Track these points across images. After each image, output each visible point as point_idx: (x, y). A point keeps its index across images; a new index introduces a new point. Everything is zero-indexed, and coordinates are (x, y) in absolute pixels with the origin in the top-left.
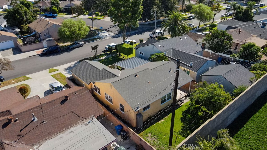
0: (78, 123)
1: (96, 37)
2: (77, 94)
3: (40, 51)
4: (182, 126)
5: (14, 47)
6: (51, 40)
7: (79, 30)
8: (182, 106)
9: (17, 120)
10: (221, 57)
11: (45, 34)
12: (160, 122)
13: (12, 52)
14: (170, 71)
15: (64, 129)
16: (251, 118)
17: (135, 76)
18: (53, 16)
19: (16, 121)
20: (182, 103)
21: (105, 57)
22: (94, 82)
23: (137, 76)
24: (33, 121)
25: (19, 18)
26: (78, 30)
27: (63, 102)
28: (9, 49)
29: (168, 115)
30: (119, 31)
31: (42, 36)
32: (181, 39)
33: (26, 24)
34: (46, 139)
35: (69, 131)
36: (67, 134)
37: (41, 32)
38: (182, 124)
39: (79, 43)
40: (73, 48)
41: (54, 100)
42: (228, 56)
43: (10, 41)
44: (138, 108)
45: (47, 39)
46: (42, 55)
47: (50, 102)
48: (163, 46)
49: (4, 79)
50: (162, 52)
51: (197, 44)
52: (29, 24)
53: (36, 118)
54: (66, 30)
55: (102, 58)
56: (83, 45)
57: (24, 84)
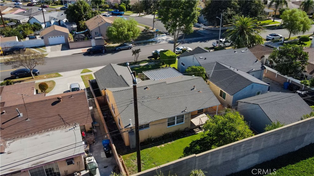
0: (60, 127)
1: (151, 40)
2: (72, 97)
3: (85, 50)
5: (65, 42)
6: (101, 39)
7: (129, 30)
8: (197, 134)
9: (4, 113)
10: (289, 82)
11: (96, 32)
12: (158, 147)
13: (61, 48)
14: (194, 89)
15: (43, 131)
16: (281, 168)
17: (145, 89)
18: (119, 13)
20: (200, 131)
21: (147, 63)
22: (106, 88)
23: (147, 89)
24: (18, 116)
25: (78, 14)
26: (126, 30)
27: (54, 104)
28: (59, 44)
29: (174, 140)
30: (181, 35)
31: (93, 34)
32: (235, 52)
33: (84, 21)
34: (21, 137)
35: (47, 133)
36: (43, 137)
37: (92, 30)
39: (127, 45)
40: (119, 49)
41: (46, 100)
42: (298, 82)
43: (61, 36)
44: (130, 125)
45: (96, 38)
46: (85, 54)
47: (42, 101)
48: (205, 59)
49: (38, 73)
50: (201, 66)
51: (257, 61)
52: (86, 20)
53: (21, 115)
54: (113, 30)
55: (143, 64)
56: (131, 48)
57: (52, 81)
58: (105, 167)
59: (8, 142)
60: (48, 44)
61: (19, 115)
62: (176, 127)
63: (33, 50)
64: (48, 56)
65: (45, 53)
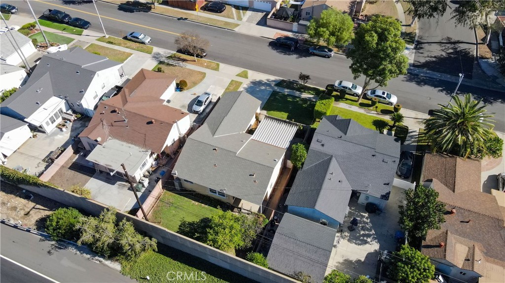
0: (140, 146)
2: (162, 124)
4: (194, 222)
6: (305, 26)
7: (332, 34)
11: (307, 12)
12: (193, 202)
13: (260, 19)
14: (253, 175)
15: (130, 142)
17: (214, 149)
23: (215, 151)
27: (148, 123)
28: (262, 11)
29: (209, 205)
31: (303, 14)
32: (374, 156)
37: (303, 7)
38: (198, 221)
44: (176, 174)
45: (301, 22)
49: (205, 56)
50: (307, 151)
51: (388, 184)
53: (126, 120)
55: (305, 95)
56: (329, 57)
57: (205, 74)
60: (252, 7)
62: (217, 196)
63: (232, 12)
64: (237, 29)
65: (239, 22)
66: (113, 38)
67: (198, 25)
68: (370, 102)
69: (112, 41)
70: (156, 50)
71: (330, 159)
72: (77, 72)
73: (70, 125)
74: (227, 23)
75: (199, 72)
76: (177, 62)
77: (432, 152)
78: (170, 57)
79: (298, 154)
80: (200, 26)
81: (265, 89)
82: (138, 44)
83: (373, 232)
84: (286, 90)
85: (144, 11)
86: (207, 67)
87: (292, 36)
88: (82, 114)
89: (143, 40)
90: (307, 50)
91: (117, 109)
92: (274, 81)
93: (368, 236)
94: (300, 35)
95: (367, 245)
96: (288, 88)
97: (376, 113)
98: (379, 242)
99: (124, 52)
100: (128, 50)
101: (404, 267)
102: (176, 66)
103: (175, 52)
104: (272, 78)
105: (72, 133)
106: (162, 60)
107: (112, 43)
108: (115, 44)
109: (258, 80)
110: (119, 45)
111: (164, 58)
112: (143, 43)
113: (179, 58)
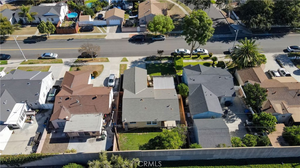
0: (94, 113)
2: (102, 96)
4: (146, 144)
5: (120, 24)
6: (144, 27)
7: (163, 27)
11: (142, 20)
12: (139, 134)
13: (116, 30)
14: (169, 106)
15: (86, 113)
17: (141, 100)
19: (71, 99)
23: (142, 100)
27: (93, 99)
28: (115, 25)
29: (149, 132)
31: (140, 21)
34: (77, 114)
35: (87, 115)
36: (86, 116)
37: (140, 18)
38: (148, 142)
39: (161, 37)
40: (154, 40)
41: (90, 95)
43: (118, 20)
44: (125, 121)
45: (141, 26)
47: (88, 96)
48: (194, 80)
49: (97, 56)
50: (188, 86)
51: (232, 89)
52: (139, 3)
53: (78, 101)
54: (152, 26)
55: (163, 61)
56: (163, 40)
57: (102, 65)
58: (110, 137)
59: (72, 115)
60: (109, 24)
61: (77, 102)
62: (152, 125)
63: (98, 29)
64: (106, 38)
65: (105, 34)
66: (31, 60)
67: (82, 41)
68: (197, 56)
69: (32, 62)
70: (64, 60)
71: (201, 86)
72: (29, 84)
73: (34, 118)
74: (98, 36)
75: (99, 65)
76: (82, 63)
77: (240, 69)
78: (76, 62)
79: (184, 88)
80: (83, 41)
81: (141, 64)
82: (51, 60)
83: (234, 115)
84: (152, 62)
85: (43, 41)
86: (102, 61)
87: (139, 34)
88: (39, 109)
89: (54, 56)
90: (151, 39)
91: (69, 97)
92: (143, 59)
93: (234, 117)
94: (142, 33)
95: (236, 121)
96: (153, 60)
97: (201, 60)
98: (240, 118)
99: (44, 67)
100: (46, 65)
101: (264, 122)
102: (82, 66)
103: (77, 59)
104: (141, 58)
105: (39, 122)
106: (71, 65)
107: (32, 63)
108: (35, 63)
109: (134, 61)
110: (38, 63)
111: (72, 63)
112: (54, 58)
113: (81, 61)
